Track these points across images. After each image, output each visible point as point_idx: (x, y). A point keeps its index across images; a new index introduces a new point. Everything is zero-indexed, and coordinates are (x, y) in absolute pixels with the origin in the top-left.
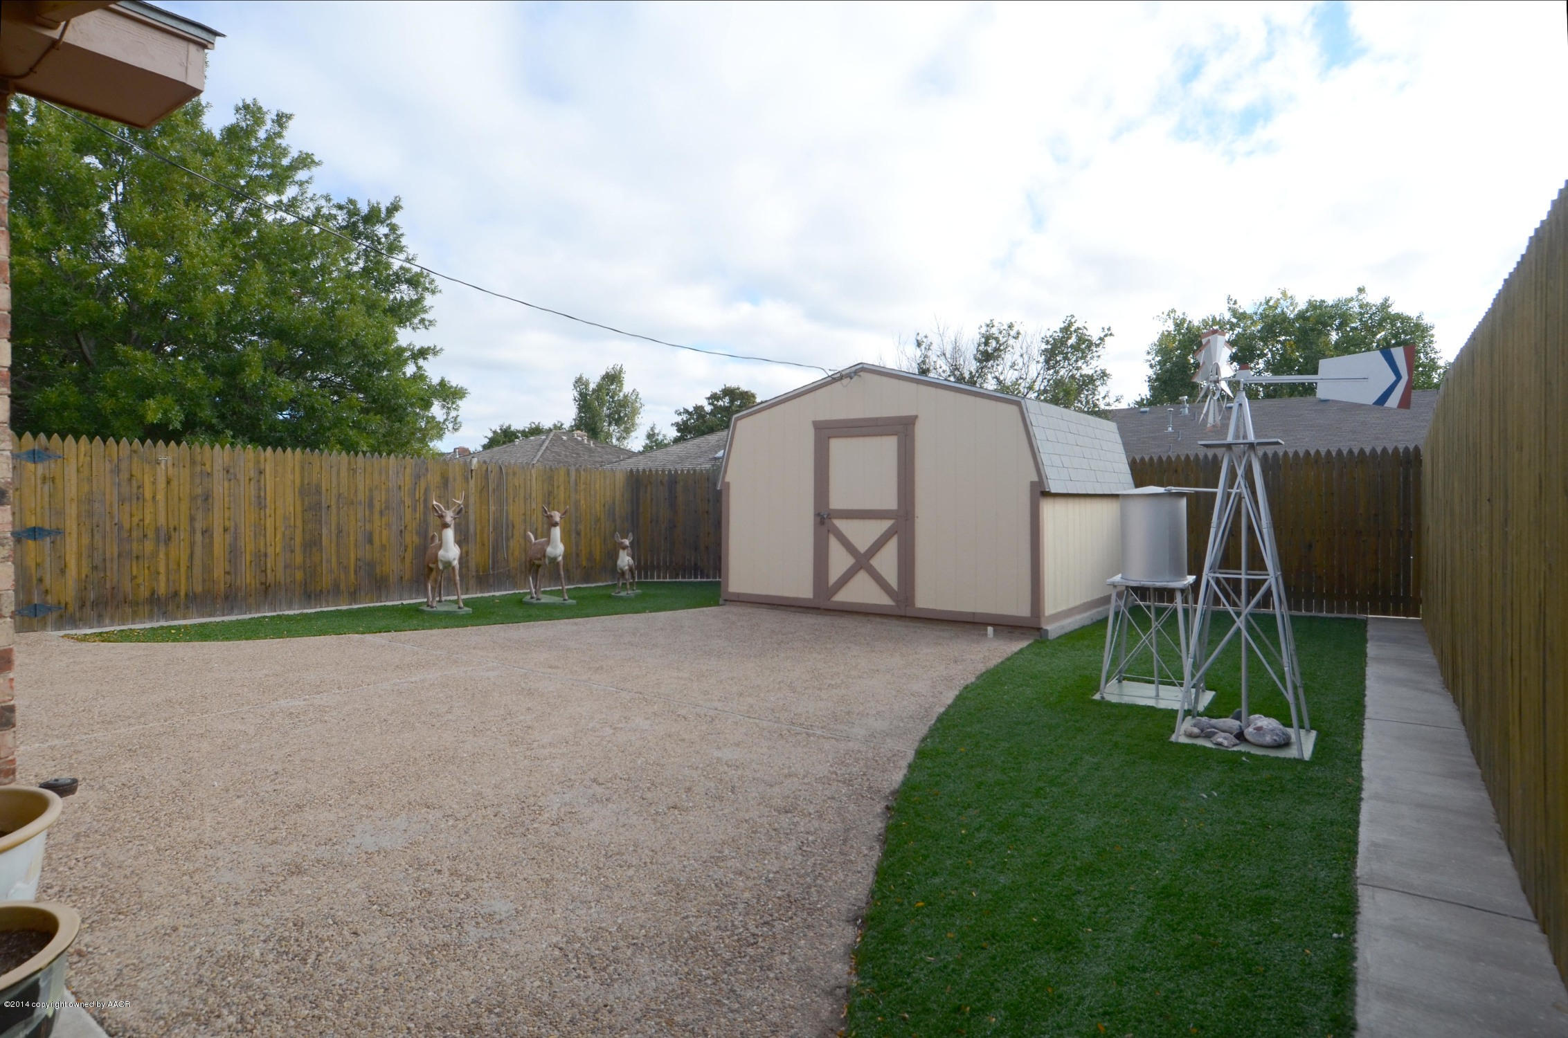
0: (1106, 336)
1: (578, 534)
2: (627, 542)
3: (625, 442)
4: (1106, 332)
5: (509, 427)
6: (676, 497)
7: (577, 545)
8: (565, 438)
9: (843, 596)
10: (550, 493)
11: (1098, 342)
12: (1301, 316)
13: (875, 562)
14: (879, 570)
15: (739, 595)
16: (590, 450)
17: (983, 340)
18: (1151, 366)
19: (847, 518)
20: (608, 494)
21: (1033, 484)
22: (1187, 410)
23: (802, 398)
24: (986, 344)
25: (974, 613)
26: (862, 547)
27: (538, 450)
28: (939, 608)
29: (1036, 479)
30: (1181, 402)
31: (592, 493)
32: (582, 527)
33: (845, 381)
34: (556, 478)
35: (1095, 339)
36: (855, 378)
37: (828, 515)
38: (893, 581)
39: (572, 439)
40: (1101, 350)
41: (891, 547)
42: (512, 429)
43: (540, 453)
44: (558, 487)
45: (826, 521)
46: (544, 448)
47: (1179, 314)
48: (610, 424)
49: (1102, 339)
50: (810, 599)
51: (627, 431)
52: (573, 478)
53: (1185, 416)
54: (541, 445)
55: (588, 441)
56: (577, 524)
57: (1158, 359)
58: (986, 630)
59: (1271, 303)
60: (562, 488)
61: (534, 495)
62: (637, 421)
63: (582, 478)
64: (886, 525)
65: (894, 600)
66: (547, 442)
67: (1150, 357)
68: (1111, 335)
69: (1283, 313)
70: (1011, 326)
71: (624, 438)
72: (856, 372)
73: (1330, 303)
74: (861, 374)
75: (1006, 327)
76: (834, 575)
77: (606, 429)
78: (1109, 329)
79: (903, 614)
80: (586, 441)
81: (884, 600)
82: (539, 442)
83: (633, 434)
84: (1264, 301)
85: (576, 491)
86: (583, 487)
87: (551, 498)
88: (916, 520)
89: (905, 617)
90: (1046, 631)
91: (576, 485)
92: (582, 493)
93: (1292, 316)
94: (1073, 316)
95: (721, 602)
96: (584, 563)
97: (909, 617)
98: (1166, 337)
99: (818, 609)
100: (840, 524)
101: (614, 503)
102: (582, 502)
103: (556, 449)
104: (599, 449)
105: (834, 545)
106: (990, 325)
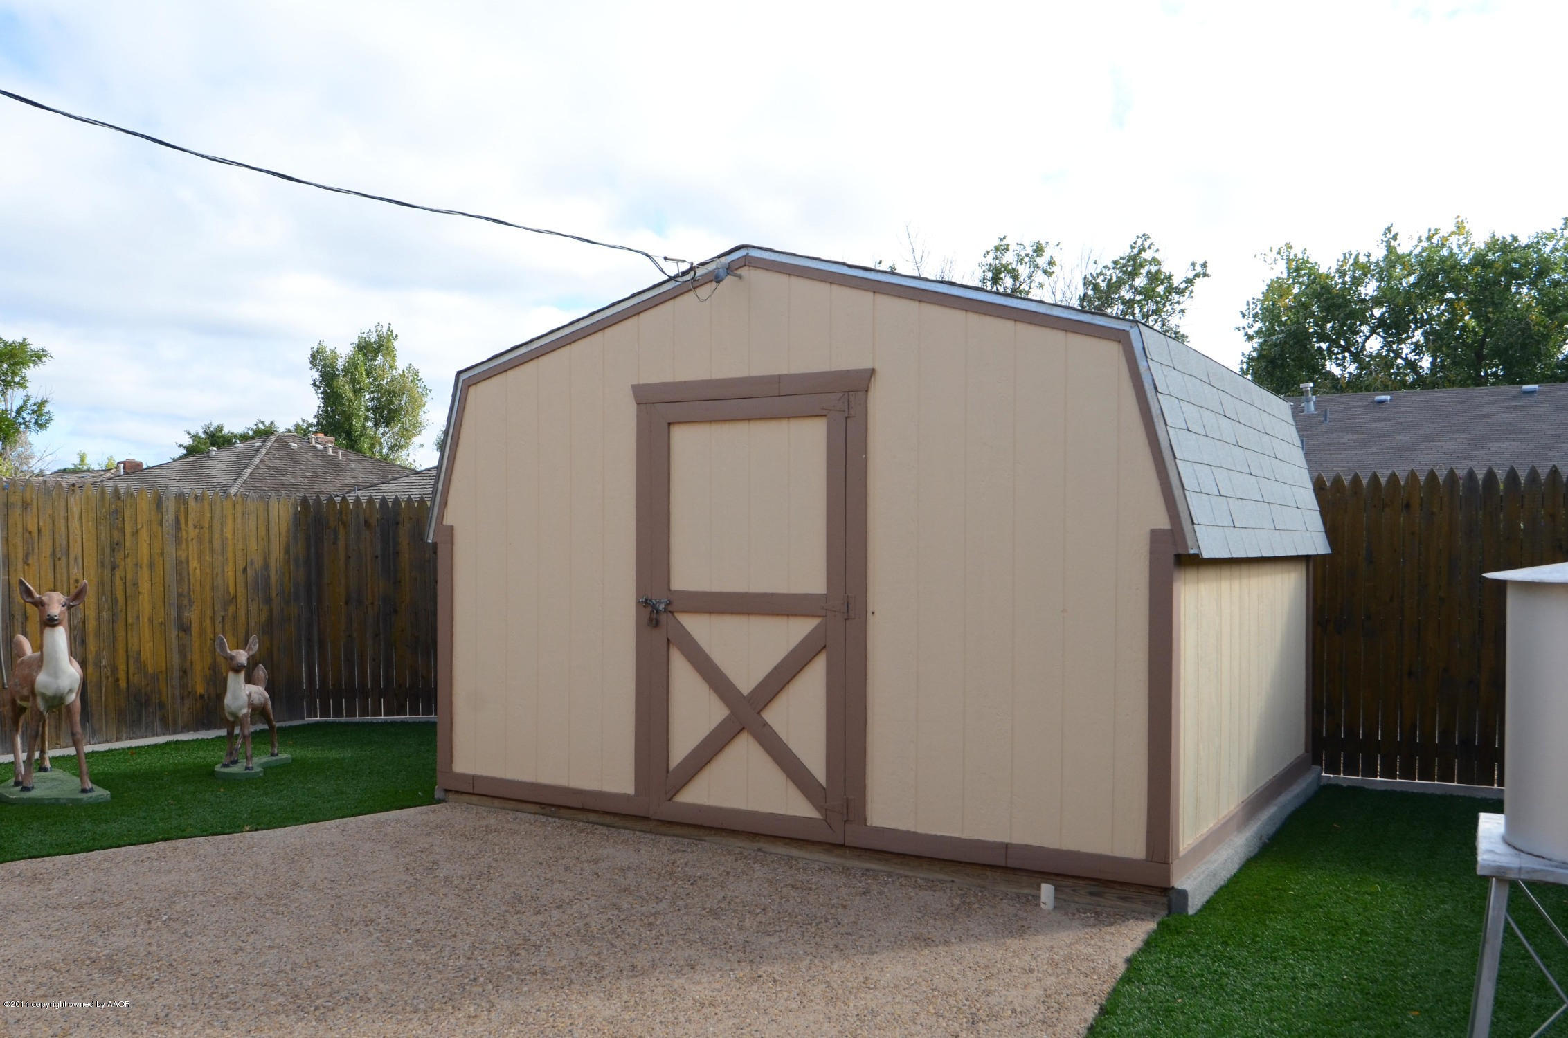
0: (1197, 275)
1: (185, 628)
2: (242, 656)
3: (403, 453)
4: (1199, 269)
5: (220, 428)
6: (397, 553)
7: (182, 652)
8: (294, 445)
9: (704, 792)
10: (115, 546)
11: (1183, 286)
12: (1480, 260)
13: (774, 716)
14: (783, 735)
15: (474, 778)
16: (336, 465)
17: (990, 275)
18: (1250, 338)
19: (710, 612)
20: (253, 546)
21: (1155, 535)
22: (1312, 405)
23: (609, 331)
24: (996, 280)
25: (1007, 846)
26: (746, 680)
27: (247, 465)
28: (922, 829)
29: (1163, 523)
30: (1302, 393)
31: (217, 544)
32: (193, 615)
33: (704, 291)
34: (128, 514)
35: (1177, 281)
36: (729, 280)
37: (669, 603)
38: (815, 762)
39: (307, 447)
40: (1186, 302)
41: (813, 682)
42: (226, 431)
43: (249, 470)
44: (135, 533)
45: (663, 618)
46: (256, 461)
47: (1297, 251)
48: (377, 425)
49: (1189, 281)
50: (627, 796)
51: (406, 435)
52: (170, 516)
53: (1309, 416)
54: (253, 457)
55: (334, 449)
56: (180, 609)
57: (1258, 325)
58: (1039, 888)
59: (1435, 240)
60: (144, 534)
61: (75, 550)
62: (423, 418)
63: (192, 516)
64: (799, 629)
65: (818, 808)
66: (264, 451)
67: (1244, 322)
68: (1205, 275)
69: (1452, 255)
70: (1039, 250)
71: (401, 447)
72: (730, 269)
73: (1524, 241)
74: (744, 272)
75: (1030, 251)
76: (682, 745)
77: (370, 432)
78: (1204, 266)
79: (840, 840)
80: (330, 452)
81: (797, 806)
82: (252, 451)
83: (416, 440)
84: (1425, 235)
85: (178, 541)
86: (193, 533)
87: (119, 556)
88: (871, 620)
89: (843, 846)
90: (1183, 895)
91: (178, 528)
92: (194, 547)
93: (1466, 261)
94: (1146, 237)
95: (438, 794)
96: (200, 690)
97: (851, 848)
98: (1276, 289)
99: (646, 819)
100: (697, 626)
101: (267, 566)
102: (194, 563)
103: (278, 464)
104: (352, 465)
105: (683, 675)
106: (1001, 249)
